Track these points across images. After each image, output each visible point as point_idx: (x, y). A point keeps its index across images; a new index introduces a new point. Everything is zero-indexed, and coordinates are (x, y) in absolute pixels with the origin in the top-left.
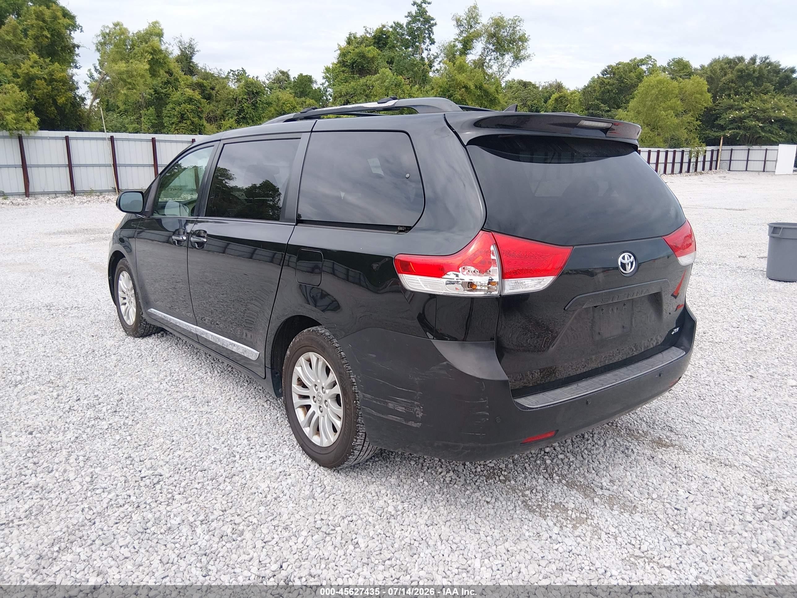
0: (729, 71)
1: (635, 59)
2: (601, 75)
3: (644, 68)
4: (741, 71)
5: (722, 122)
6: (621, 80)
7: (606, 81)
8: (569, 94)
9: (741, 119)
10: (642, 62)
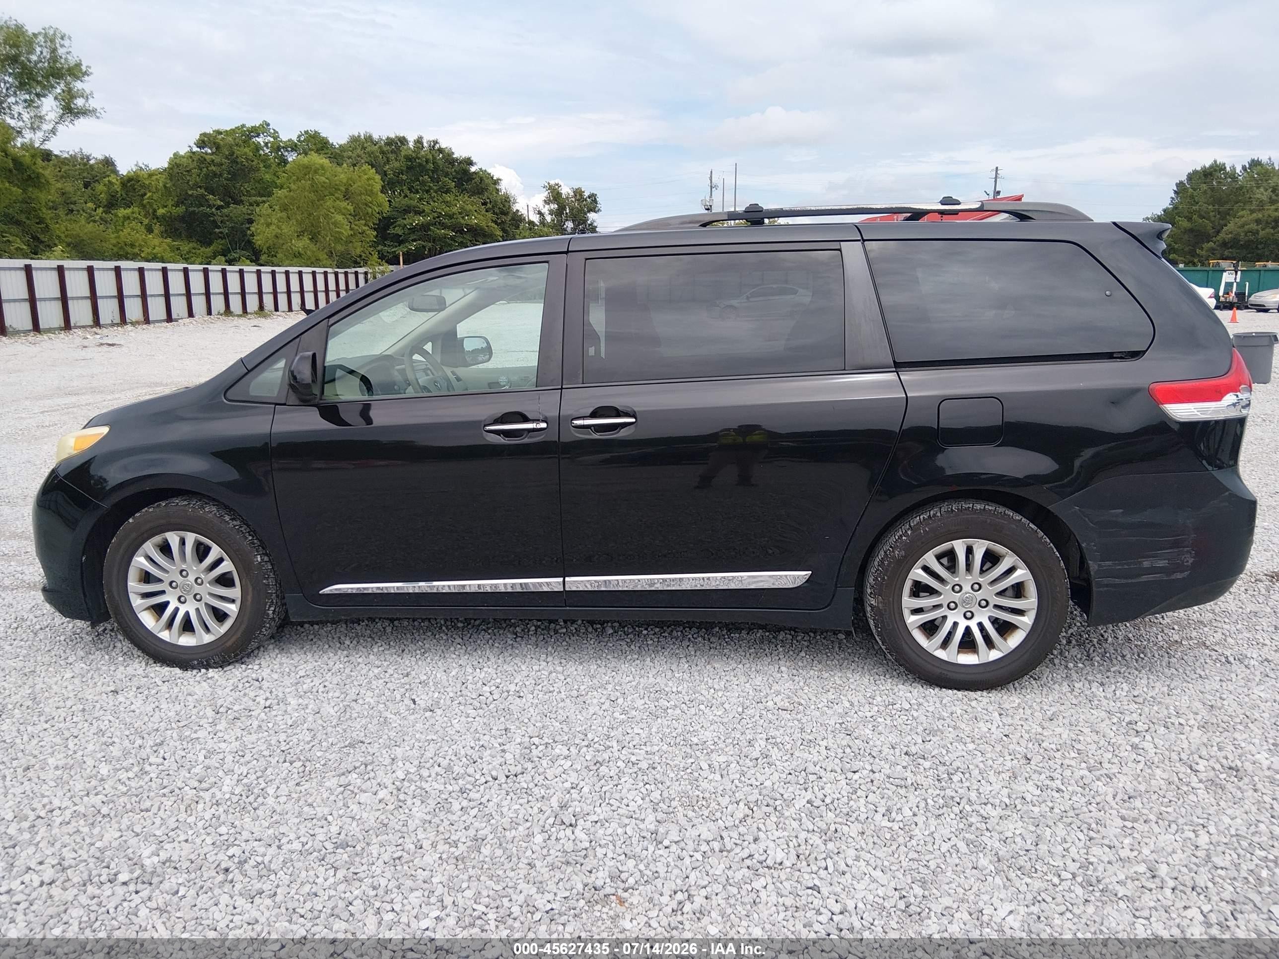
0: (392, 156)
1: (243, 126)
2: (195, 149)
3: (260, 140)
4: (408, 158)
5: (399, 231)
6: (233, 159)
7: (207, 157)
8: (146, 176)
9: (425, 227)
10: (256, 131)
